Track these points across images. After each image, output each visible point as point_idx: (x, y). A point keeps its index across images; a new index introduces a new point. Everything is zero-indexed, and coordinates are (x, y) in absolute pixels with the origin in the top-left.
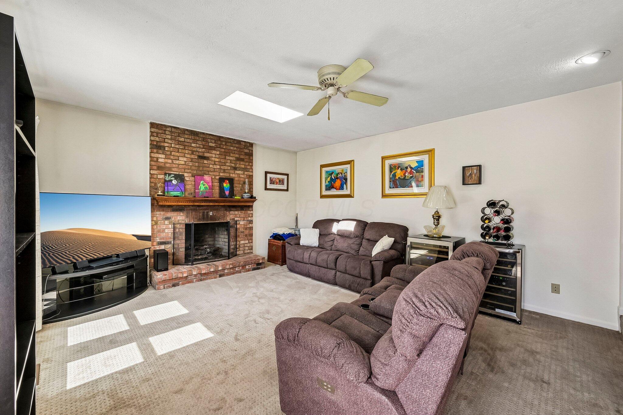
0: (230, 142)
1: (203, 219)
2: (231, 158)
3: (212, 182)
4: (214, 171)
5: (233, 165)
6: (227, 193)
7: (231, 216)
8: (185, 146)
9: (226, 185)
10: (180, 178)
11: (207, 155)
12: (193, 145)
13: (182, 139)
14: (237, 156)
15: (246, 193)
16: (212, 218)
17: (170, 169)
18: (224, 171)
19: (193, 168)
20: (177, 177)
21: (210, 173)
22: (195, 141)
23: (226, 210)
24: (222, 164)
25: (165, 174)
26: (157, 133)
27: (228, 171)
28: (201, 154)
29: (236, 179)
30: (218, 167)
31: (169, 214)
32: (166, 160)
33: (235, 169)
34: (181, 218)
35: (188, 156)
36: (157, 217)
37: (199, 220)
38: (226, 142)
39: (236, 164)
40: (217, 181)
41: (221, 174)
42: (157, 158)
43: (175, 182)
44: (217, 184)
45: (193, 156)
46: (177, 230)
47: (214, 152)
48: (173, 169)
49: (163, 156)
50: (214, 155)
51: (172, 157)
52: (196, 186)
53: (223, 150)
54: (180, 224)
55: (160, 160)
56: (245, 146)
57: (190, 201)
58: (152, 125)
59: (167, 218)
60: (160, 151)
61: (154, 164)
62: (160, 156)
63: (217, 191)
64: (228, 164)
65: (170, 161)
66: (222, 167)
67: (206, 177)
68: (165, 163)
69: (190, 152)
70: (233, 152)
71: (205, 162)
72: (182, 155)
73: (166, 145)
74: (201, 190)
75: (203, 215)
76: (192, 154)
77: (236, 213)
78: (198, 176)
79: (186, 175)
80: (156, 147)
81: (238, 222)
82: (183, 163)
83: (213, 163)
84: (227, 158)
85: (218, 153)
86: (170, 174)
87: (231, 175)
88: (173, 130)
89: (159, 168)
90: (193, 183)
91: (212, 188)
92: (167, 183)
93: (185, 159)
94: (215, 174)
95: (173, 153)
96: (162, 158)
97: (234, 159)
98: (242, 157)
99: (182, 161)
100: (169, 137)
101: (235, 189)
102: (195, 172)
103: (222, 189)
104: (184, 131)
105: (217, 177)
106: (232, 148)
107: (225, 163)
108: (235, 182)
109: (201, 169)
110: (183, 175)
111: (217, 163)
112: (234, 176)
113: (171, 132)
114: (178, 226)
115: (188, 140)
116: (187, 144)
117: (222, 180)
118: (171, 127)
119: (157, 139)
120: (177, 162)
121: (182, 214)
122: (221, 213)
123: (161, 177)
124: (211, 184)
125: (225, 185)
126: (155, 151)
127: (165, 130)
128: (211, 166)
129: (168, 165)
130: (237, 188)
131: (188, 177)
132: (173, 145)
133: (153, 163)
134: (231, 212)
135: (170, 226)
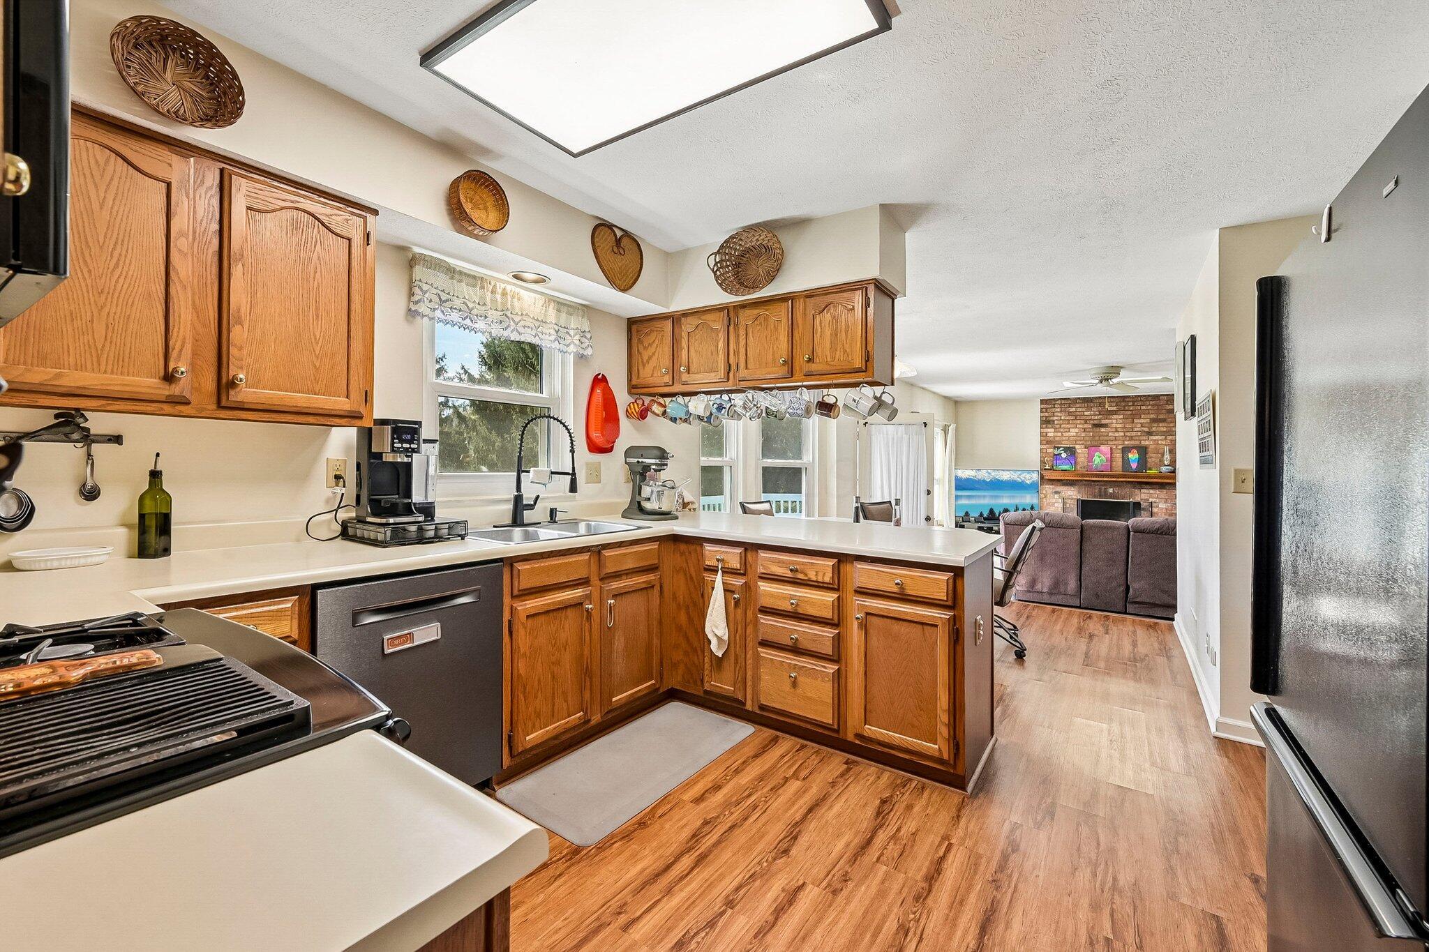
0: (1141, 400)
1: (1100, 496)
2: (1143, 421)
3: (1111, 454)
4: (1116, 440)
5: (1146, 429)
6: (1134, 466)
7: (1142, 495)
8: (1076, 416)
9: (1133, 456)
10: (1071, 451)
11: (1104, 422)
12: (1086, 413)
13: (1074, 409)
14: (1152, 416)
15: (1165, 465)
16: (1112, 496)
17: (1059, 442)
18: (1131, 438)
19: (1087, 438)
20: (1066, 450)
21: (1109, 443)
22: (1089, 408)
23: (1134, 487)
24: (1125, 430)
25: (1055, 447)
26: (1046, 409)
27: (1137, 438)
28: (1096, 422)
29: (1152, 447)
30: (1122, 434)
31: (1059, 488)
32: (1056, 434)
33: (1150, 433)
34: (1072, 493)
35: (1081, 426)
36: (1046, 491)
37: (1095, 497)
38: (1133, 402)
39: (1150, 428)
40: (1119, 451)
41: (1126, 443)
42: (1046, 433)
43: (1064, 455)
44: (1118, 455)
45: (1086, 426)
46: (1068, 506)
47: (1115, 417)
48: (1063, 442)
49: (1053, 430)
50: (1116, 421)
51: (1062, 430)
52: (1090, 458)
53: (1129, 412)
54: (1072, 499)
55: (1049, 435)
56: (1167, 401)
57: (1083, 475)
58: (1042, 402)
59: (1056, 492)
60: (1050, 426)
61: (1045, 440)
62: (1049, 430)
63: (1118, 464)
64: (1137, 429)
65: (1060, 434)
66: (1127, 434)
67: (1105, 448)
68: (1054, 437)
69: (1083, 422)
70: (1147, 412)
71: (1103, 430)
72: (1072, 426)
73: (1056, 418)
74: (1095, 463)
75: (1100, 491)
76: (1086, 423)
77: (1151, 491)
78: (1092, 447)
79: (1077, 447)
80: (1046, 422)
81: (1154, 504)
82: (1074, 434)
83: (1114, 430)
84: (1136, 421)
85: (1121, 417)
86: (1058, 448)
87: (1143, 443)
88: (1063, 402)
89: (1048, 442)
90: (1087, 456)
91: (1111, 459)
92: (1057, 456)
93: (1077, 430)
94: (1116, 443)
95: (1063, 426)
96: (1051, 432)
97: (1148, 420)
98: (1161, 417)
99: (1073, 432)
100: (1059, 410)
101: (1149, 460)
102: (1089, 443)
103: (1126, 462)
104: (1075, 401)
105: (1120, 447)
106: (1143, 408)
107: (1132, 428)
108: (1149, 450)
109: (1097, 438)
110: (1074, 448)
111: (1119, 430)
112: (1147, 443)
113: (1061, 404)
114: (1069, 501)
115: (1081, 409)
116: (1078, 413)
117: (1126, 450)
118: (1061, 399)
119: (1046, 414)
120: (1068, 434)
121: (1072, 489)
122: (1127, 490)
123: (1051, 450)
124: (1109, 456)
125: (1130, 456)
126: (1044, 426)
127: (1054, 404)
128: (1110, 434)
129: (1057, 439)
130: (1152, 459)
131: (1079, 449)
132: (1062, 418)
133: (1043, 438)
134: (1143, 491)
135: (1060, 501)
